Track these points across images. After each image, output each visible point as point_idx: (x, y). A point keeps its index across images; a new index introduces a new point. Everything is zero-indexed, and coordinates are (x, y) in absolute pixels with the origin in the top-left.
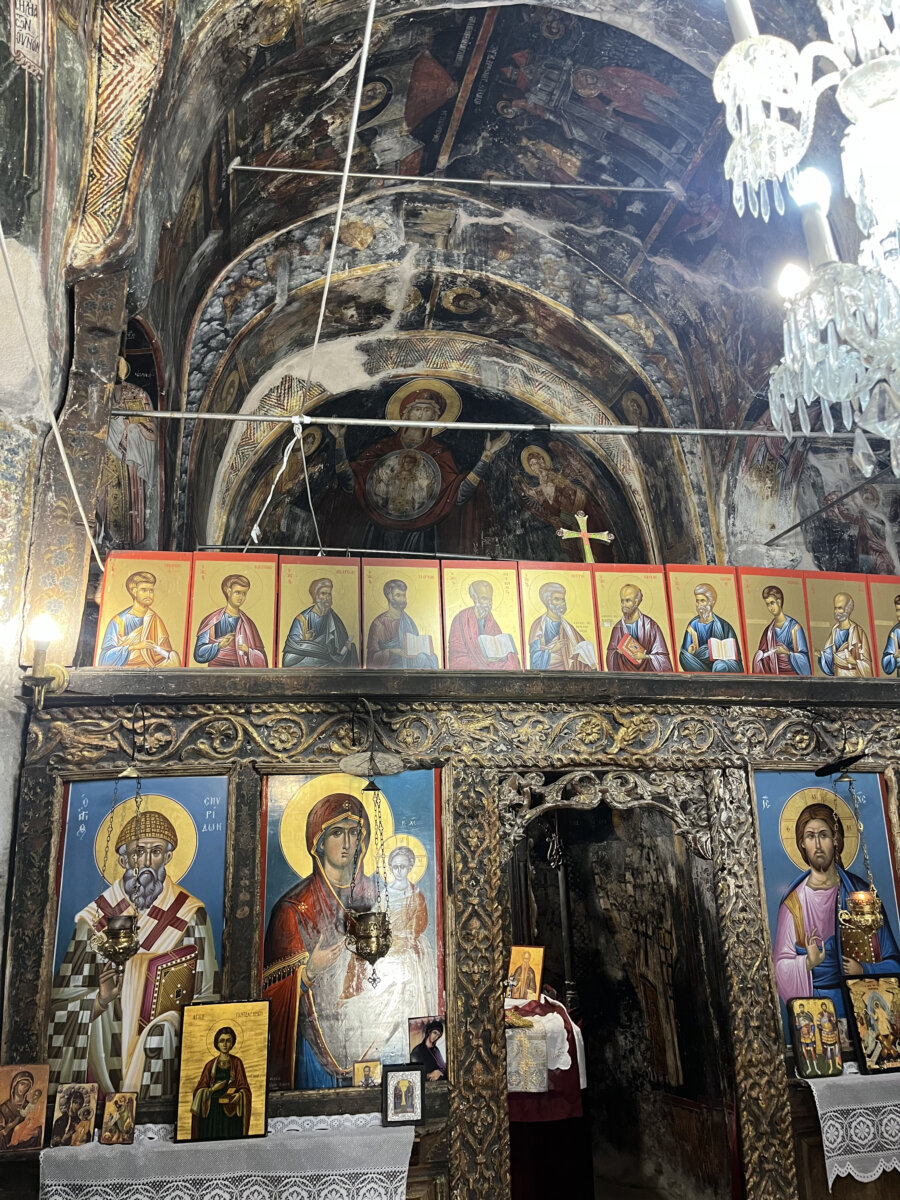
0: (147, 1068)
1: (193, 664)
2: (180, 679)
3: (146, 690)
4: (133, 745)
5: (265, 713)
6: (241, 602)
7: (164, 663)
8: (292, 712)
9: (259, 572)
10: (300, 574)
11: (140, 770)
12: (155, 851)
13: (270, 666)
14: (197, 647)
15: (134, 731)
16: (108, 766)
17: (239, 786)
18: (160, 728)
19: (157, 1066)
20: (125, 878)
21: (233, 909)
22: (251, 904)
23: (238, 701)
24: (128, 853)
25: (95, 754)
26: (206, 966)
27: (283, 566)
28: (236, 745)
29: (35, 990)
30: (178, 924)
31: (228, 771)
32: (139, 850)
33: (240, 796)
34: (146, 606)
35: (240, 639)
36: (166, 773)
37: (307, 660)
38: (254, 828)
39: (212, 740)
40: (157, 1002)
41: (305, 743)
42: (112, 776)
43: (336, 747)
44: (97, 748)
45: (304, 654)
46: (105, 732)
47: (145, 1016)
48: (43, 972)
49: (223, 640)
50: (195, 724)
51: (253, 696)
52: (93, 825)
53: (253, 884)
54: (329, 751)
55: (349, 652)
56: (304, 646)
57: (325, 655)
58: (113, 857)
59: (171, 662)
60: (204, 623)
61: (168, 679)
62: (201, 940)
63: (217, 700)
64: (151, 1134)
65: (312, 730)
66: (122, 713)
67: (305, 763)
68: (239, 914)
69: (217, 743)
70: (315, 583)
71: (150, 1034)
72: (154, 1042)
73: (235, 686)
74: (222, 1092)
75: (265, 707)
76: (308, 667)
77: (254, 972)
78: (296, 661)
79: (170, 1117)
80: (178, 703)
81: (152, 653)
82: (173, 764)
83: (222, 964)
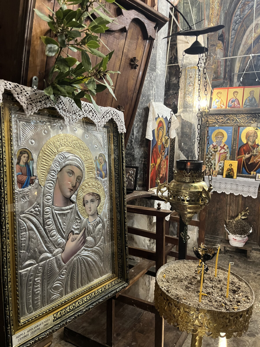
0: (219, 168)
1: (227, 108)
2: (225, 111)
3: (220, 113)
4: (217, 121)
5: (240, 116)
6: (236, 96)
7: (223, 108)
8: (245, 116)
9: (240, 90)
10: (248, 90)
11: (218, 125)
12: (221, 138)
13: (241, 108)
14: (228, 105)
15: (218, 119)
16: (214, 125)
17: (234, 128)
18: (222, 119)
19: (221, 168)
20: (216, 142)
21: (233, 147)
22: (236, 147)
23: (235, 114)
24: (217, 138)
25: (212, 123)
26: (228, 155)
27: (245, 89)
28: (234, 122)
29: (204, 156)
30: (224, 149)
31: (233, 126)
32: (218, 138)
33: (235, 130)
34: (220, 98)
35: (236, 103)
36: (222, 126)
37: (248, 106)
38: (237, 135)
39: (230, 121)
40: (221, 159)
41: (247, 121)
42: (214, 126)
43: (252, 122)
44: (212, 122)
45: (247, 105)
46: (213, 119)
47: (219, 161)
48: (205, 153)
49: (233, 103)
50: (227, 118)
51: (237, 113)
52: (211, 133)
53: (236, 144)
54: (251, 123)
55: (256, 105)
56: (248, 104)
57: (251, 105)
58: (214, 138)
59: (224, 107)
60: (230, 100)
61: (223, 110)
62: (227, 151)
63: (231, 114)
64: (220, 176)
65: (248, 119)
66: (216, 116)
67: (246, 125)
68: (234, 148)
69: (231, 121)
70: (251, 91)
71: (220, 163)
72: (220, 165)
73: (234, 111)
74: (230, 172)
75: (240, 115)
76: (248, 108)
77: (236, 157)
78: (246, 107)
79: (222, 174)
80: (225, 114)
81: (221, 106)
82: (224, 124)
83: (231, 155)
